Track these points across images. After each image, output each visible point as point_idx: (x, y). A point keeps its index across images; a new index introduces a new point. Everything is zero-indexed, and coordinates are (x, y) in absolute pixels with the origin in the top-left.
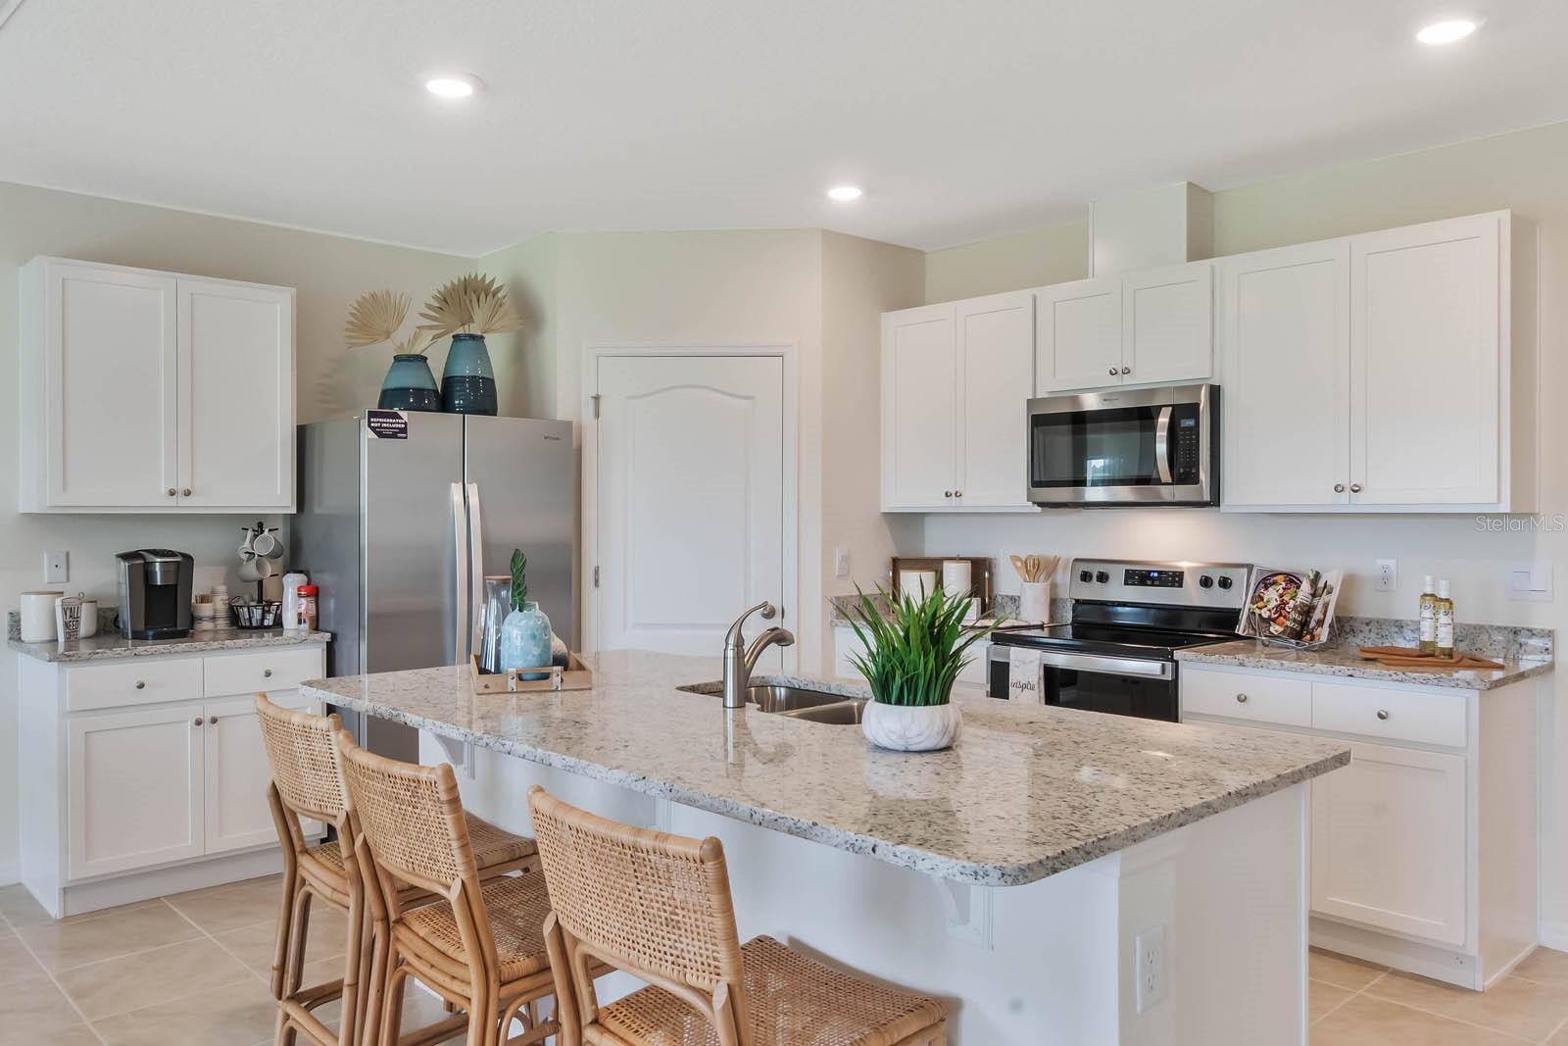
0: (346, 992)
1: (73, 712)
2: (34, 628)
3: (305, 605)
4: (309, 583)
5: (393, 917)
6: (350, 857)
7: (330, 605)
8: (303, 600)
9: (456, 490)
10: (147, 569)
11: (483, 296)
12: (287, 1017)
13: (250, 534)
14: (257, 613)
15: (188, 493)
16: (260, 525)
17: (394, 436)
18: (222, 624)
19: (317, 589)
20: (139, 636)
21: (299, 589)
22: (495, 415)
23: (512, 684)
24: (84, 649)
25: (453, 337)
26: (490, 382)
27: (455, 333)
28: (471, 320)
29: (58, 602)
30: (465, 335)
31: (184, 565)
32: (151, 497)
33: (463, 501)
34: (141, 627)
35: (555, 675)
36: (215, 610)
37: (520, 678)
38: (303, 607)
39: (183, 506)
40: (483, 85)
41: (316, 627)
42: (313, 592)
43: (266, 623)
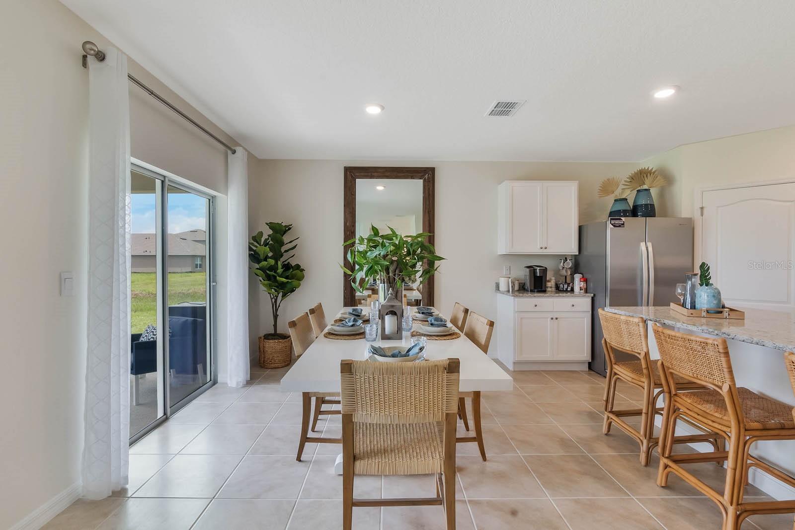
0: (644, 415)
1: (517, 311)
2: (503, 287)
3: (582, 284)
4: (583, 276)
5: (673, 392)
6: (646, 368)
7: (591, 285)
8: (582, 283)
9: (643, 245)
10: (535, 271)
11: (649, 175)
12: (608, 418)
13: (562, 261)
14: (566, 286)
15: (546, 248)
16: (566, 258)
17: (620, 226)
18: (554, 289)
19: (587, 279)
20: (532, 291)
21: (580, 279)
22: (655, 217)
23: (704, 314)
24: (517, 293)
25: (637, 191)
26: (652, 206)
27: (638, 189)
28: (644, 184)
29: (510, 280)
30: (643, 190)
31: (545, 271)
32: (535, 249)
33: (645, 249)
34: (533, 288)
35: (725, 312)
36: (552, 285)
37: (708, 312)
38: (582, 285)
39: (545, 252)
40: (679, 88)
41: (586, 292)
42: (586, 280)
43: (568, 290)
